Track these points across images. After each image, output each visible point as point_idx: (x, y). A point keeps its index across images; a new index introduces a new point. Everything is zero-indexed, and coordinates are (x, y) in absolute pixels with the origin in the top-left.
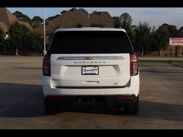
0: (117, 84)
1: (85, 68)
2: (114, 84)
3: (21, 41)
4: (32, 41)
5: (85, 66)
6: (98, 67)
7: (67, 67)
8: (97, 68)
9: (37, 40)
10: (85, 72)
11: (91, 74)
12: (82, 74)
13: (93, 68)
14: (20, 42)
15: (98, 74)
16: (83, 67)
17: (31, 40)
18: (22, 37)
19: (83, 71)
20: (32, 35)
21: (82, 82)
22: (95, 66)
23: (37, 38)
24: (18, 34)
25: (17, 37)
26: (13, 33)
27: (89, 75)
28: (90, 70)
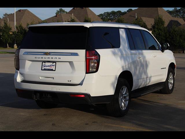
0: (70, 81)
1: (45, 64)
2: (68, 81)
3: (164, 37)
4: (175, 38)
5: (45, 62)
6: (56, 63)
7: (31, 62)
8: (54, 64)
9: (181, 36)
10: (44, 68)
11: (49, 70)
12: (42, 70)
13: (51, 64)
14: (162, 38)
15: (55, 70)
16: (43, 63)
17: (174, 36)
18: (165, 34)
19: (43, 66)
20: (175, 31)
21: (40, 77)
22: (53, 62)
23: (180, 34)
24: (161, 30)
25: (160, 33)
26: (156, 30)
27: (47, 70)
28: (48, 66)
